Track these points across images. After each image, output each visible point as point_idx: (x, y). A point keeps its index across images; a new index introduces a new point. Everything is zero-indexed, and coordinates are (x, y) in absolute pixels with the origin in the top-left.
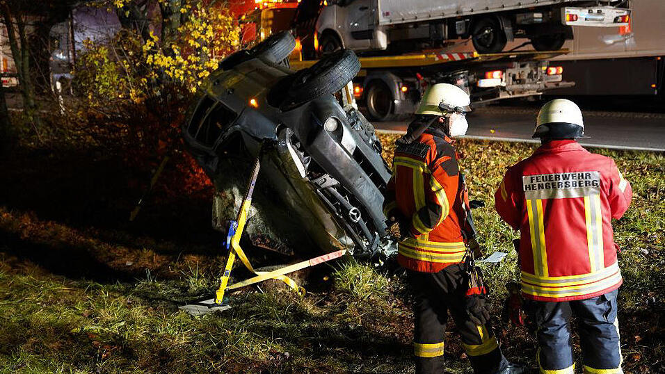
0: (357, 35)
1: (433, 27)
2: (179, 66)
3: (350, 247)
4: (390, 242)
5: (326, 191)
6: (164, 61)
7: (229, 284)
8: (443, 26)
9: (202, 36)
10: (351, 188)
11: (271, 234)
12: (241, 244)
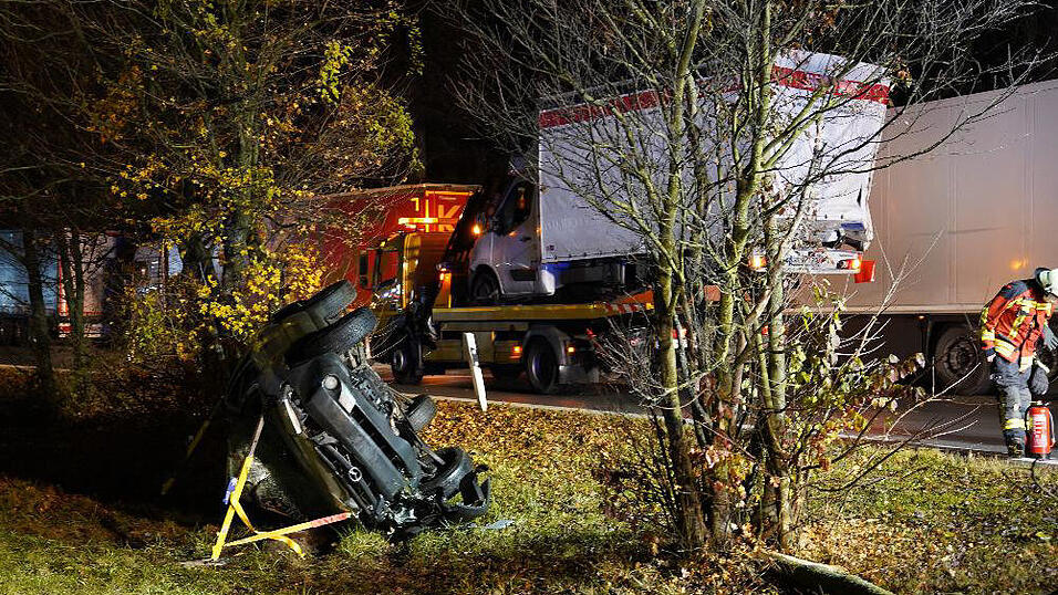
0: (517, 274)
1: (607, 266)
2: (239, 316)
3: (355, 510)
4: (403, 509)
5: (323, 448)
6: (221, 311)
7: (227, 541)
8: (618, 266)
9: (267, 282)
10: (349, 446)
11: (284, 498)
12: (241, 501)
